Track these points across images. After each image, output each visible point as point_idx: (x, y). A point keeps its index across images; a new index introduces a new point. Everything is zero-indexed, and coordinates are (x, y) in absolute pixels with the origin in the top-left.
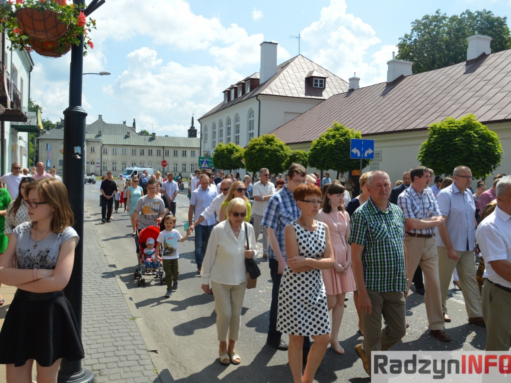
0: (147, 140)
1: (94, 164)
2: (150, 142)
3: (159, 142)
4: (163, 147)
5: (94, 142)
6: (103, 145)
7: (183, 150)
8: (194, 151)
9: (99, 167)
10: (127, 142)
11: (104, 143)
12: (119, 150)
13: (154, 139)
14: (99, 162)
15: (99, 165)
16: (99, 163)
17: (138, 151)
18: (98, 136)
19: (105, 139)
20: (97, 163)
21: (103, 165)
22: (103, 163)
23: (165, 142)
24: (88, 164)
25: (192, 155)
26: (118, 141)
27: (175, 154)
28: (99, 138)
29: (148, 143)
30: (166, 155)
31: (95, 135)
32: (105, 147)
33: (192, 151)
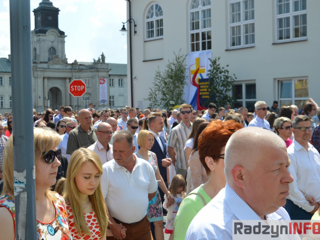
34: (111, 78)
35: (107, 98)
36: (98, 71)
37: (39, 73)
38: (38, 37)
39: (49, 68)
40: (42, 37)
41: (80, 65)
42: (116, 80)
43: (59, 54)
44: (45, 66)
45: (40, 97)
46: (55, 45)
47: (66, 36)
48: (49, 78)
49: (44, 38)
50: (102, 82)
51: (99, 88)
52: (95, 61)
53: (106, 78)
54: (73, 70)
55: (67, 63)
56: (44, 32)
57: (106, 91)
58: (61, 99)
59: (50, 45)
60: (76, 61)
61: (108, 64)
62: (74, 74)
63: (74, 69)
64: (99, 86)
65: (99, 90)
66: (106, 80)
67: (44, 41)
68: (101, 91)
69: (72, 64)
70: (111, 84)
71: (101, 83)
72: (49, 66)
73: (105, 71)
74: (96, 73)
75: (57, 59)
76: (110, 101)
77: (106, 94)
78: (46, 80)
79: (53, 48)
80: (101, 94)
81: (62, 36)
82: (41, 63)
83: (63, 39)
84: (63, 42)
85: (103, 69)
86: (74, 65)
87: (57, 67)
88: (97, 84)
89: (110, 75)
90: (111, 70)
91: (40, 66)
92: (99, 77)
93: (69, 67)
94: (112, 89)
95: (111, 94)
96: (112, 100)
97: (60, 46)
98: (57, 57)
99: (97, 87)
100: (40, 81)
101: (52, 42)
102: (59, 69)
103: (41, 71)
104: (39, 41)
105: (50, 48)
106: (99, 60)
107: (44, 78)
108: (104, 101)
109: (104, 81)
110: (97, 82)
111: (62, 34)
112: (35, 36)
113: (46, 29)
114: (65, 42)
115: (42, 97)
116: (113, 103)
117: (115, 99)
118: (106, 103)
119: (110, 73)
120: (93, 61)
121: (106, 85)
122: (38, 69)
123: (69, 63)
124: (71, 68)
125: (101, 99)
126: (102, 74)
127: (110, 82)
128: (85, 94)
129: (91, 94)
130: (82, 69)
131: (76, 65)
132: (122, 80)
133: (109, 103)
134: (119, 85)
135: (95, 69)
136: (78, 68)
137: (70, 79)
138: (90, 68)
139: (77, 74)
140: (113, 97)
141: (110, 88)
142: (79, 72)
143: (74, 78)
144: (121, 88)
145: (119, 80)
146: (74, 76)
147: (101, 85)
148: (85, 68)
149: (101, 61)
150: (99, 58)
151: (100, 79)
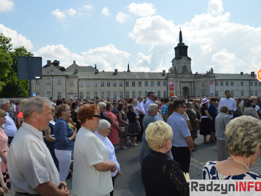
0: (112, 75)
1: (72, 94)
2: (114, 77)
3: (120, 76)
4: (124, 80)
5: (73, 77)
6: (79, 79)
7: (139, 81)
8: (147, 82)
9: (77, 96)
10: (97, 77)
11: (80, 78)
12: (92, 83)
13: (117, 74)
14: (77, 92)
15: (77, 95)
16: (77, 94)
17: (106, 83)
18: (76, 73)
19: (81, 75)
20: (75, 94)
21: (79, 95)
22: (79, 94)
23: (125, 75)
24: (68, 95)
25: (146, 85)
26: (90, 76)
27: (133, 84)
28: (76, 74)
29: (112, 77)
30: (126, 85)
31: (73, 72)
32: (80, 81)
33: (145, 82)
34: (217, 81)
35: (214, 92)
36: (209, 78)
37: (178, 79)
38: (177, 61)
39: (183, 77)
40: (179, 61)
41: (199, 75)
42: (219, 82)
43: (188, 70)
44: (181, 75)
45: (178, 92)
46: (186, 65)
47: (192, 60)
48: (183, 82)
49: (180, 61)
50: (212, 83)
51: (210, 87)
52: (207, 72)
53: (214, 81)
54: (195, 78)
55: (192, 74)
56: (180, 58)
57: (214, 88)
58: (189, 93)
59: (183, 65)
60: (197, 73)
61: (214, 74)
62: (196, 79)
63: (196, 77)
64: (210, 85)
65: (210, 88)
66: (213, 82)
67: (180, 63)
68: (211, 88)
69: (195, 74)
70: (216, 85)
71: (211, 84)
72: (183, 76)
73: (213, 78)
74: (208, 79)
75: (187, 72)
76: (216, 94)
77: (214, 90)
78: (181, 83)
79: (185, 66)
80: (211, 90)
81: (190, 60)
82: (179, 74)
83: (190, 61)
84: (190, 63)
85: (212, 76)
86: (196, 75)
87: (187, 76)
88: (209, 85)
89: (216, 80)
90: (216, 77)
91: (178, 76)
92: (210, 81)
93: (193, 76)
94: (217, 87)
95: (217, 90)
96: (217, 93)
97: (188, 65)
98: (187, 71)
99: (209, 86)
100: (178, 83)
101: (184, 63)
102: (188, 77)
103: (179, 78)
104: (178, 63)
105: (183, 67)
106: (210, 71)
107: (180, 82)
108: (212, 94)
109: (213, 83)
110: (209, 84)
111: (189, 59)
112: (176, 61)
113: (181, 57)
114: (191, 63)
115: (179, 92)
116: (218, 95)
117: (219, 93)
118: (214, 95)
119: (216, 78)
120: (206, 72)
121: (213, 85)
122: (177, 77)
123: (193, 74)
124: (194, 76)
125: (211, 93)
126: (211, 79)
127: (216, 83)
128: (202, 90)
129: (205, 90)
130: (200, 77)
131: (197, 75)
132: (222, 82)
133: (215, 95)
134: (221, 85)
135: (208, 77)
136: (198, 76)
137: (194, 82)
138: (205, 76)
139: (197, 79)
140: (217, 91)
141: (216, 87)
142: (199, 78)
143: (196, 82)
144: (222, 87)
145: (221, 82)
146: (196, 81)
147: (211, 85)
148: (202, 76)
149: (211, 72)
150: (210, 70)
151: (211, 82)
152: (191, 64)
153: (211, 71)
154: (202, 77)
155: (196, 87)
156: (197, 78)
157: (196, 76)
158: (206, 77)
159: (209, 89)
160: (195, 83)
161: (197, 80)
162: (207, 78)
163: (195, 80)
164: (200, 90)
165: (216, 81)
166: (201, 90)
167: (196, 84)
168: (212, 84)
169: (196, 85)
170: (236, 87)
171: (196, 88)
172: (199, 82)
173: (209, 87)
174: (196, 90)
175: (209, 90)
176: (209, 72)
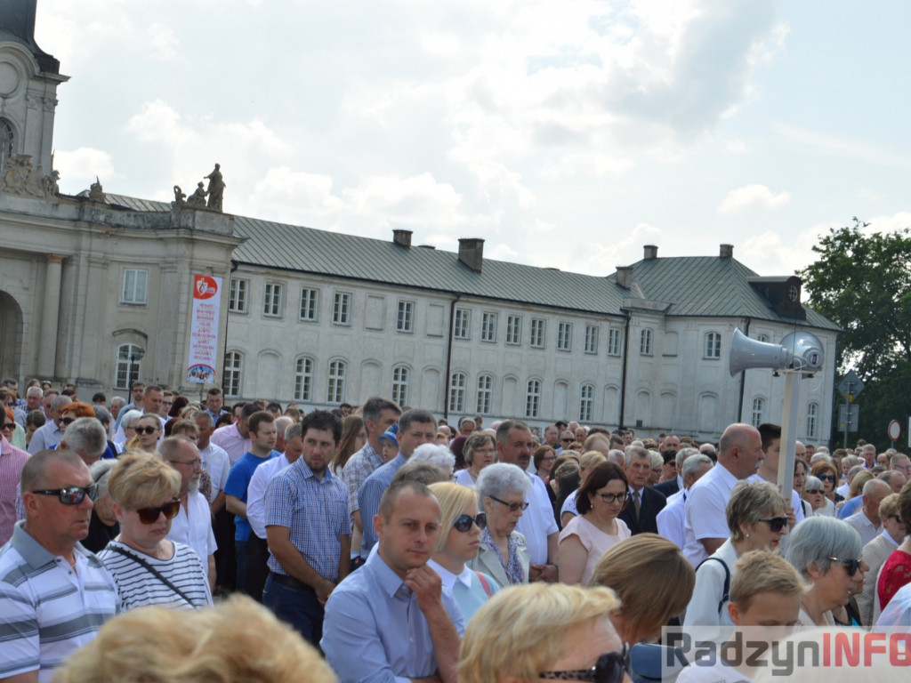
34: (239, 275)
35: (215, 361)
36: (192, 242)
41: (114, 207)
42: (257, 286)
43: (32, 153)
46: (13, 110)
47: (66, 78)
50: (205, 289)
51: (188, 314)
52: (179, 194)
53: (223, 273)
54: (84, 227)
55: (57, 193)
57: (214, 329)
60: (96, 188)
61: (231, 217)
62: (85, 242)
63: (90, 223)
64: (189, 304)
65: (187, 324)
66: (218, 280)
68: (195, 325)
69: (80, 199)
70: (236, 303)
71: (197, 295)
73: (221, 245)
74: (183, 249)
75: (21, 172)
76: (226, 374)
77: (213, 343)
79: (5, 122)
80: (193, 340)
81: (48, 74)
83: (48, 87)
84: (49, 103)
85: (213, 233)
86: (87, 206)
87: (19, 203)
88: (184, 298)
89: (235, 264)
90: (243, 240)
92: (191, 263)
93: (68, 211)
94: (236, 321)
95: (234, 344)
96: (232, 369)
97: (34, 115)
98: (21, 161)
99: (183, 308)
101: (4, 97)
102: (25, 214)
106: (199, 193)
108: (201, 371)
109: (212, 284)
110: (185, 288)
111: (48, 68)
116: (235, 383)
117: (246, 369)
118: (209, 381)
119: (237, 255)
121: (216, 301)
123: (62, 191)
124: (75, 217)
125: (192, 361)
126: (208, 256)
127: (233, 293)
128: (122, 332)
129: (146, 337)
130: (118, 226)
131: (97, 207)
132: (277, 289)
133: (220, 381)
134: (267, 310)
135: (183, 234)
136: (102, 218)
137: (66, 262)
138: (155, 228)
139: (97, 244)
140: (237, 356)
141: (231, 318)
142: (108, 235)
143: (83, 261)
144: (274, 323)
145: (268, 287)
146: (84, 254)
147: (197, 302)
148: (131, 222)
149: (207, 198)
150: (201, 185)
151: (198, 278)
152: (57, 109)
153: (205, 188)
154: (138, 228)
155: (80, 300)
156: (99, 235)
157: (87, 217)
158: (172, 234)
159: (181, 327)
160: (72, 270)
161: (98, 246)
162: (178, 240)
163: (78, 249)
164: (108, 332)
165: (236, 275)
166: (114, 334)
167: (82, 281)
168: (207, 296)
169: (81, 290)
170: (368, 334)
171: (80, 310)
172: (105, 264)
173: (182, 318)
174: (78, 330)
175: (180, 339)
176: (191, 199)
